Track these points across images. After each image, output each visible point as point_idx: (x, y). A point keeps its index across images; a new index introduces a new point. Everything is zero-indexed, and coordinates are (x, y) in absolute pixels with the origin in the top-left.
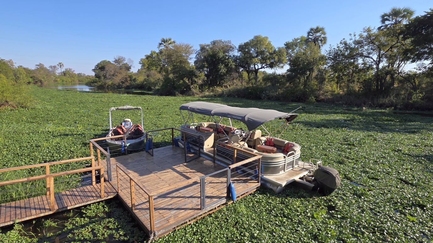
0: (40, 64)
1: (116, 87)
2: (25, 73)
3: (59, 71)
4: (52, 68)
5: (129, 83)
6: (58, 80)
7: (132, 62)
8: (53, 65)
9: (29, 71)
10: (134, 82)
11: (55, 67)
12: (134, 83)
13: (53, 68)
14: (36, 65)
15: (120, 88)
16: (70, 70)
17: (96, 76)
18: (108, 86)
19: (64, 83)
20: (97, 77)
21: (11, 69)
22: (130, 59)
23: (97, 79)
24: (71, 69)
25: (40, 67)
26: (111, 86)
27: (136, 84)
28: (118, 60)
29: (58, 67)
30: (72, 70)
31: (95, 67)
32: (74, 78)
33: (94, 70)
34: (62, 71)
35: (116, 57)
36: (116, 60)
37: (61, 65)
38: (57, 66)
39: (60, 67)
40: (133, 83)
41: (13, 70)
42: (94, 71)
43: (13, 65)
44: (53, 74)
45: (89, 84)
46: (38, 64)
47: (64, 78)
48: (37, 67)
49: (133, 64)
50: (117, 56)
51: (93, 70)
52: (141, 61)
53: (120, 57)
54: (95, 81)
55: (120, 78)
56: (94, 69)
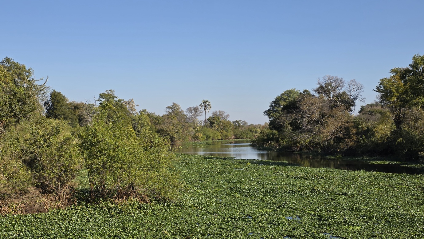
0: (174, 104)
1: (319, 150)
2: (150, 123)
3: (202, 118)
4: (191, 112)
5: (355, 141)
6: (200, 135)
7: (360, 88)
8: (193, 106)
9: (156, 118)
10: (367, 138)
11: (196, 109)
12: (366, 141)
13: (193, 111)
14: (168, 108)
15: (331, 154)
16: (220, 115)
17: (273, 125)
18: (301, 149)
19: (209, 141)
20: (276, 129)
21: (131, 117)
22: (354, 83)
23: (276, 132)
24: (224, 113)
25: (173, 112)
26: (309, 149)
27: (372, 142)
28: (326, 87)
29: (201, 109)
30: (225, 115)
31: (271, 106)
32: (227, 131)
33: (268, 113)
34: (207, 118)
35: (321, 80)
36: (321, 87)
37: (206, 105)
38: (200, 107)
39: (205, 109)
40: (364, 140)
41: (133, 118)
42: (268, 115)
43: (133, 110)
44: (192, 125)
45: (257, 145)
46: (170, 105)
47: (210, 132)
48: (168, 112)
49: (360, 94)
50: (324, 78)
51: (266, 112)
52: (381, 84)
53: (332, 78)
54: (271, 136)
55: (333, 129)
56: (269, 110)
